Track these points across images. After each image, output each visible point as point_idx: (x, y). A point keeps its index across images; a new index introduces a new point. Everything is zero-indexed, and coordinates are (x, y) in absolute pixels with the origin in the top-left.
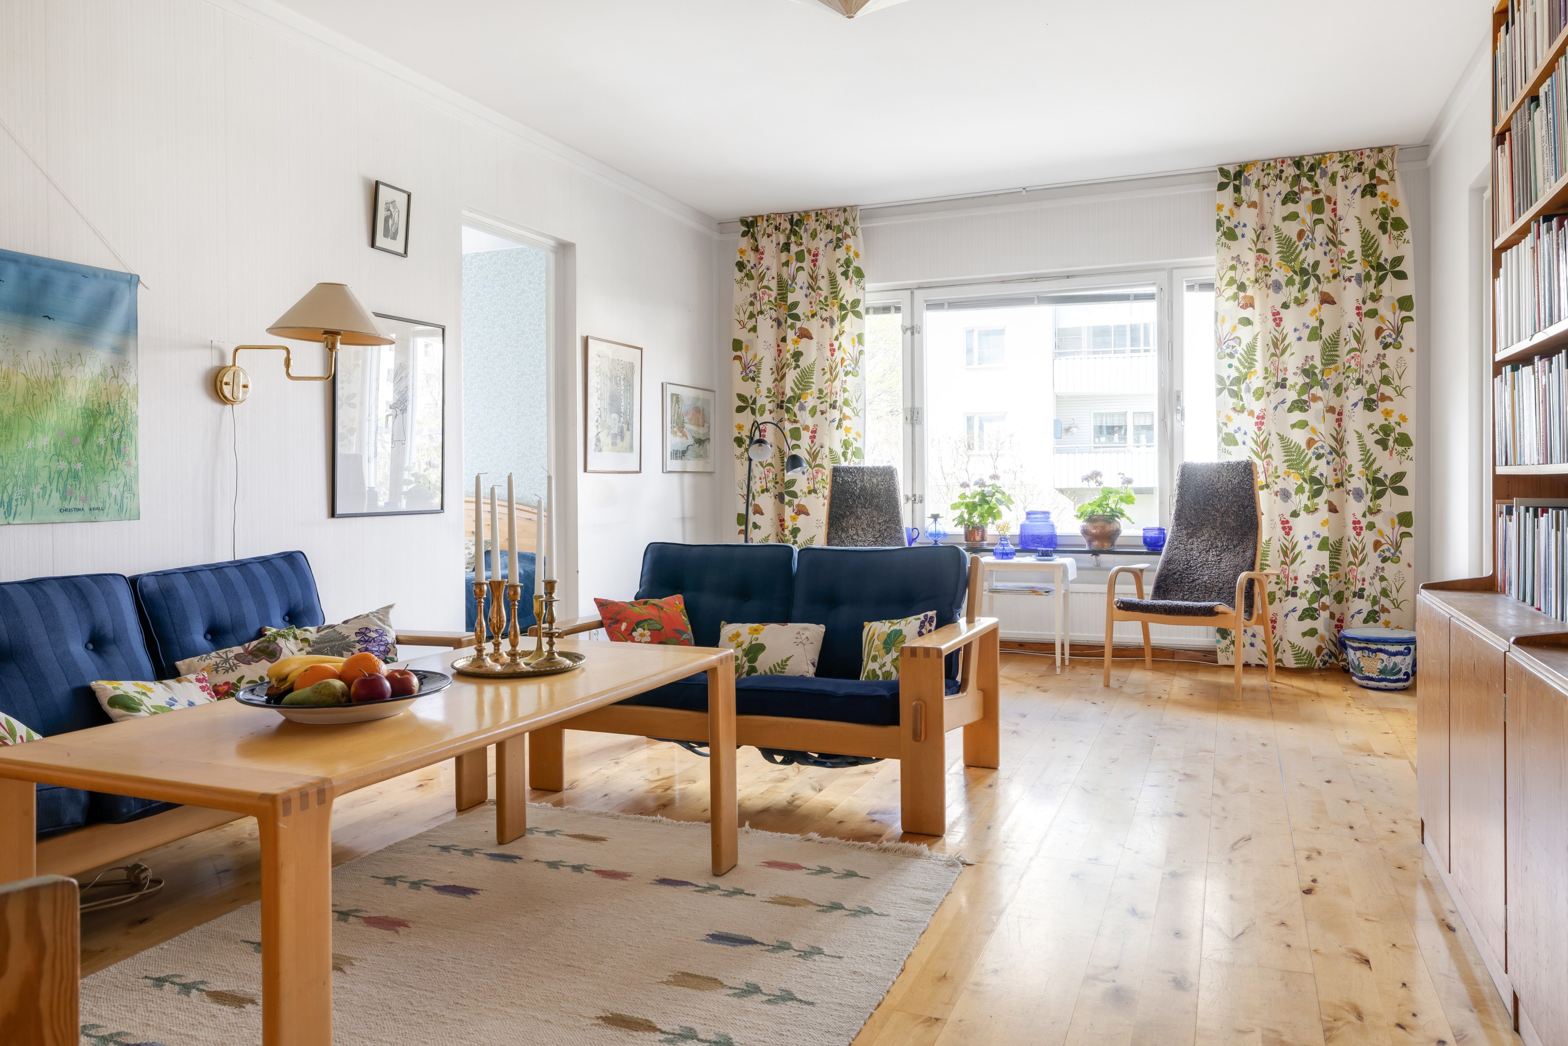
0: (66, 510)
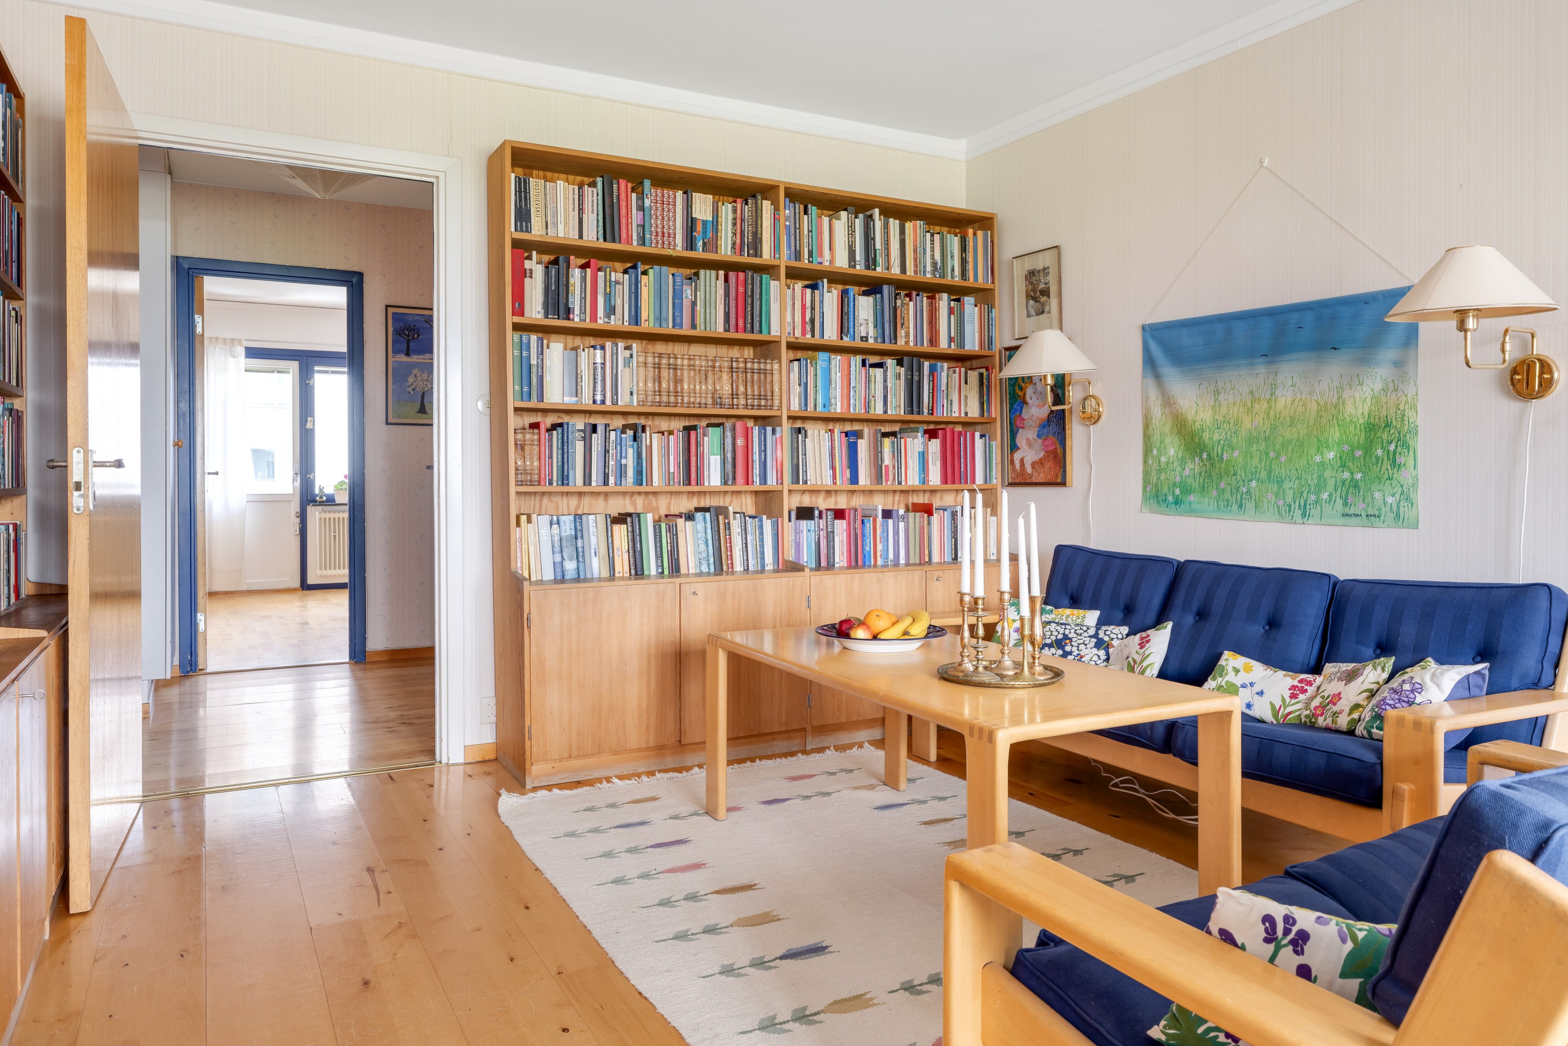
0: (1347, 515)
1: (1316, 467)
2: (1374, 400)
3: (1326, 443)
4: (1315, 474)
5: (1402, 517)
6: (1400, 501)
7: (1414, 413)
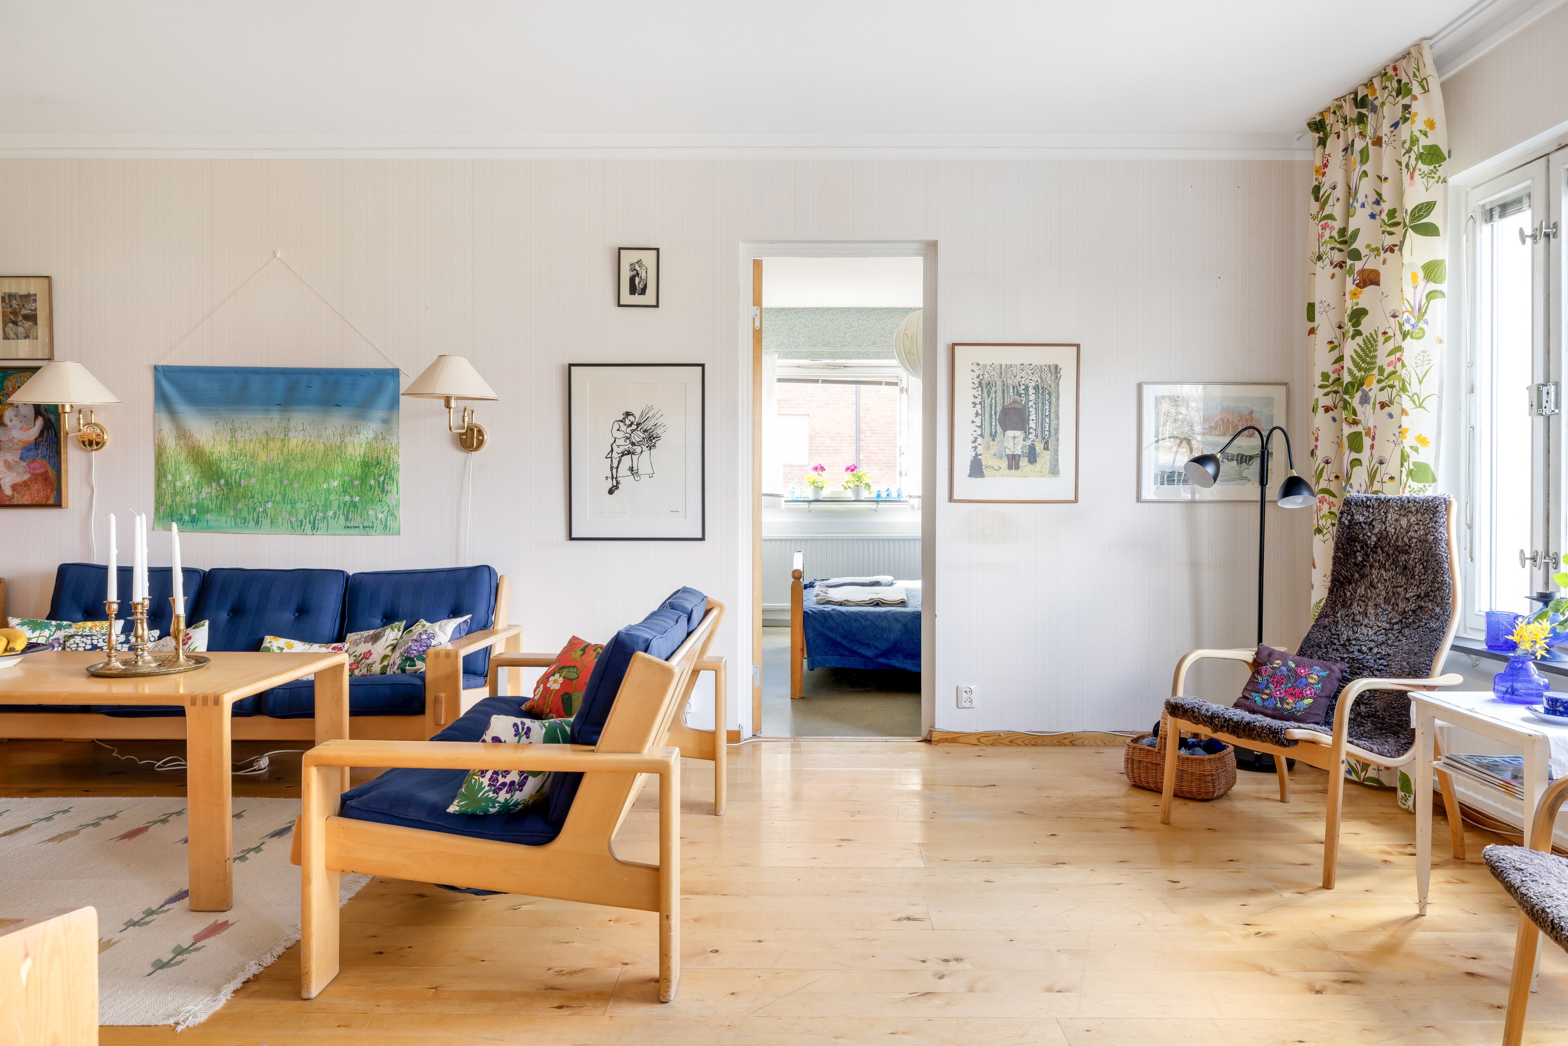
0: (348, 527)
1: (323, 492)
2: (368, 446)
3: (331, 475)
4: (323, 497)
5: (388, 527)
6: (387, 516)
7: (397, 456)
